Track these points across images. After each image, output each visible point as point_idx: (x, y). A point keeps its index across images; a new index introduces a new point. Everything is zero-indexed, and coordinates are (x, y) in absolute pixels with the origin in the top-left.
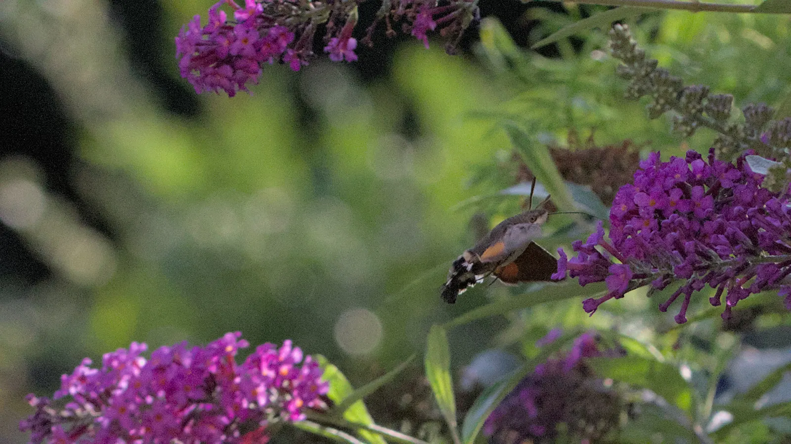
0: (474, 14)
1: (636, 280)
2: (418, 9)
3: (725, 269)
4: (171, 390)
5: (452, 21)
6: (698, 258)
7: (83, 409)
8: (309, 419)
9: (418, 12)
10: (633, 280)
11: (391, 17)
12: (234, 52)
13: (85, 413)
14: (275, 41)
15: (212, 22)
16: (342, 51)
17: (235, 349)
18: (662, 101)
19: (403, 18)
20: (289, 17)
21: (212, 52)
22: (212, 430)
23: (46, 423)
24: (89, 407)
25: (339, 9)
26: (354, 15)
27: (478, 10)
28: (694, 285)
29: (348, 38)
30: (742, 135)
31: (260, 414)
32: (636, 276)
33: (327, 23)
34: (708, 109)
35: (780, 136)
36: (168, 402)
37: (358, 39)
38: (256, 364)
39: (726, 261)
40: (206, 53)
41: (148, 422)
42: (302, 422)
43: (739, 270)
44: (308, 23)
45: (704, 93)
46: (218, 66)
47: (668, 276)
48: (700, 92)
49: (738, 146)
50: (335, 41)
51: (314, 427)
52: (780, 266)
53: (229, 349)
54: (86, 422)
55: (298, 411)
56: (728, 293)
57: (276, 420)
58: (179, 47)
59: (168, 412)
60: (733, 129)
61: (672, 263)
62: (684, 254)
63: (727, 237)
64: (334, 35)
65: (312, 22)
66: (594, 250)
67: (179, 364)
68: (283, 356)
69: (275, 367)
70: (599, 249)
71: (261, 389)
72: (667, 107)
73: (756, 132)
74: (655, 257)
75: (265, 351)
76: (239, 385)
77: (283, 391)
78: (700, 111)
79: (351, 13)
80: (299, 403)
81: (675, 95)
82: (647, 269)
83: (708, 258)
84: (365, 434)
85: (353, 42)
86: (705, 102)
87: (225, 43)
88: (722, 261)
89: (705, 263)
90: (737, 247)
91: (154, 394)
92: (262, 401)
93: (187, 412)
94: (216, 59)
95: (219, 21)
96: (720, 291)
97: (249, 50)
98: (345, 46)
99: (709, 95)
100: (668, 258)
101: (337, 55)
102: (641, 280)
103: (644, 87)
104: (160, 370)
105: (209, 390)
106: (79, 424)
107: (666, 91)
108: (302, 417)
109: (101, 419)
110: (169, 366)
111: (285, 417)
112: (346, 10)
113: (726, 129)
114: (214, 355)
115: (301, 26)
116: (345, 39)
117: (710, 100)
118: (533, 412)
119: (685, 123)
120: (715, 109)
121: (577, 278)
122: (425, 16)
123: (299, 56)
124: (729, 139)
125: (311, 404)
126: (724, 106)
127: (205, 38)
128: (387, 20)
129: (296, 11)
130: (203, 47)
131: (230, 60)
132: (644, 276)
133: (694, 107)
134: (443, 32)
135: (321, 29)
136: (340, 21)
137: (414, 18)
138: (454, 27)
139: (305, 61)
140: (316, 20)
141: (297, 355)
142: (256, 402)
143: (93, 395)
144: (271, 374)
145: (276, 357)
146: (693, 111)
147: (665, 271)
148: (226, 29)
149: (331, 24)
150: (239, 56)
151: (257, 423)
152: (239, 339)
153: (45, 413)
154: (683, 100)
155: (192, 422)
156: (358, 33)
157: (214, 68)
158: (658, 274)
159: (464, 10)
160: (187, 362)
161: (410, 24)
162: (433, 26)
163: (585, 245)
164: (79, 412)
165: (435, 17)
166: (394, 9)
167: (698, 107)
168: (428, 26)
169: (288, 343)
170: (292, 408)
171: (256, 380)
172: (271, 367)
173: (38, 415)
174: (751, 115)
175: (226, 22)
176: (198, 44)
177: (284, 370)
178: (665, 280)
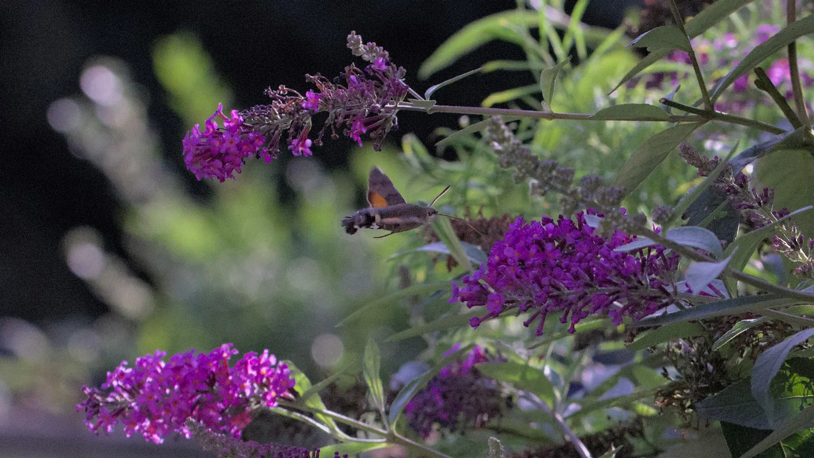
0: (394, 122)
1: (507, 304)
2: (354, 118)
3: (571, 297)
4: (183, 384)
5: (378, 127)
6: (551, 289)
7: (122, 396)
8: (279, 406)
9: (354, 121)
10: (505, 304)
11: (335, 123)
12: (223, 151)
13: (123, 399)
14: (252, 142)
15: (208, 129)
16: (300, 149)
17: (229, 354)
18: (523, 171)
19: (344, 125)
20: (263, 125)
21: (209, 150)
22: (212, 413)
23: (96, 405)
24: (125, 395)
25: (298, 119)
26: (309, 123)
27: (397, 119)
28: (548, 309)
29: (305, 140)
30: (580, 196)
31: (247, 401)
32: (508, 302)
33: (289, 129)
34: (556, 178)
35: (607, 197)
36: (182, 392)
37: (313, 141)
38: (244, 366)
39: (571, 291)
40: (203, 151)
41: (167, 406)
42: (275, 408)
43: (580, 298)
44: (277, 129)
45: (554, 166)
46: (212, 160)
47: (530, 301)
48: (550, 166)
49: (577, 205)
50: (295, 142)
51: (284, 412)
52: (609, 295)
53: (225, 355)
54: (124, 405)
55: (273, 400)
56: (573, 314)
57: (258, 406)
58: (185, 147)
59: (181, 399)
60: (574, 193)
61: (533, 292)
62: (541, 287)
63: (572, 274)
64: (294, 138)
65: (279, 129)
66: (478, 283)
67: (190, 366)
68: (263, 361)
69: (257, 368)
70: (481, 281)
71: (248, 384)
72: (527, 175)
73: (590, 196)
74: (522, 288)
75: (250, 358)
76: (232, 381)
77: (262, 385)
78: (551, 179)
79: (307, 122)
80: (273, 394)
81: (533, 166)
82: (515, 297)
83: (559, 289)
84: (320, 416)
85: (309, 142)
86: (554, 173)
87: (217, 144)
88: (568, 291)
89: (555, 293)
90: (579, 282)
91: (172, 388)
92: (248, 392)
93: (194, 400)
94: (211, 156)
95: (213, 128)
96: (567, 313)
97: (233, 149)
98: (303, 145)
99: (557, 168)
100: (530, 289)
101: (298, 152)
102: (511, 304)
103: (511, 160)
104: (177, 369)
105: (211, 384)
106: (119, 406)
107: (526, 164)
108: (276, 404)
109: (133, 404)
110: (183, 367)
111: (264, 404)
112: (304, 120)
113: (569, 192)
114: (214, 359)
115: (272, 131)
116: (303, 140)
117: (558, 172)
118: (441, 404)
119: (540, 187)
120: (561, 177)
121: (466, 302)
122: (359, 123)
123: (270, 153)
124: (570, 199)
125: (282, 395)
126: (568, 176)
127: (204, 140)
128: (332, 127)
129: (267, 120)
130: (201, 147)
131: (220, 156)
132: (512, 302)
133: (546, 176)
134: (372, 135)
135: (285, 133)
136: (298, 128)
137: (351, 125)
138: (380, 131)
139: (275, 156)
140: (283, 127)
141: (273, 360)
142: (244, 394)
143: (128, 386)
144: (254, 373)
145: (259, 361)
146: (546, 178)
147: (529, 298)
148: (217, 134)
149: (292, 130)
150: (227, 153)
151: (244, 408)
152: (231, 349)
153: (95, 398)
154: (539, 170)
155: (198, 407)
156: (312, 135)
157: (209, 162)
158: (523, 301)
159: (386, 119)
160: (195, 364)
161: (349, 129)
162: (364, 131)
163: (471, 279)
164: (118, 398)
165: (366, 124)
166: (337, 119)
167: (549, 176)
168: (361, 131)
169: (266, 351)
170: (269, 398)
171: (243, 378)
172: (254, 368)
173: (90, 400)
174: (587, 183)
175: (218, 129)
176: (199, 145)
177: (264, 370)
178: (528, 305)
